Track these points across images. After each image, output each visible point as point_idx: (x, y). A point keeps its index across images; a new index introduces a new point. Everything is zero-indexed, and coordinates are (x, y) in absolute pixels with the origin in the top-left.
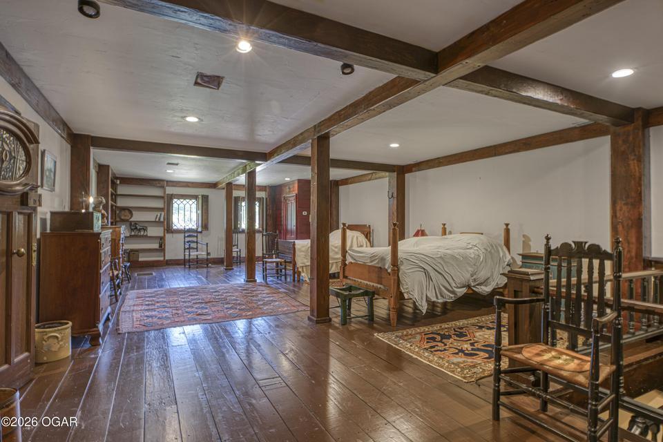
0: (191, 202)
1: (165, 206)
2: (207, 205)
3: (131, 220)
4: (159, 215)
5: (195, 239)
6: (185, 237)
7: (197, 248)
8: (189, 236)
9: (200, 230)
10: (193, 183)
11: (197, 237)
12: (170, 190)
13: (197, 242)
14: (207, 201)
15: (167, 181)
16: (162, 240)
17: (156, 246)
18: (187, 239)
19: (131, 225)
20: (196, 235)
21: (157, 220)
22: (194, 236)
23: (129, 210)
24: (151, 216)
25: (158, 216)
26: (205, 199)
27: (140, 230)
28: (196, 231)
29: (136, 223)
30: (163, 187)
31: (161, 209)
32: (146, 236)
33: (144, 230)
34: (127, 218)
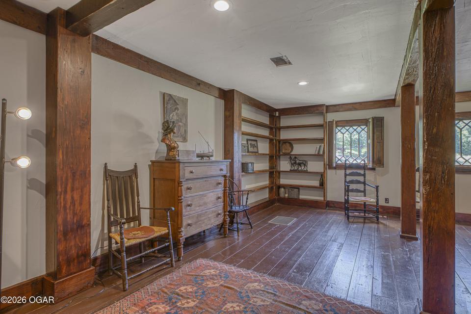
0: (359, 129)
1: (324, 136)
2: (382, 132)
3: (292, 153)
4: (318, 147)
5: (361, 179)
6: (346, 175)
7: (364, 191)
8: (351, 174)
9: (370, 166)
10: (360, 103)
11: (364, 175)
12: (331, 117)
13: (364, 183)
14: (382, 126)
15: (327, 106)
16: (322, 177)
17: (316, 183)
18: (349, 178)
19: (291, 158)
20: (362, 172)
21: (317, 153)
22: (359, 175)
23: (290, 143)
24: (310, 149)
25: (318, 149)
26: (378, 123)
27: (299, 164)
28: (364, 167)
29: (296, 156)
30: (322, 114)
31: (321, 140)
32: (306, 172)
33: (305, 165)
34: (287, 151)
